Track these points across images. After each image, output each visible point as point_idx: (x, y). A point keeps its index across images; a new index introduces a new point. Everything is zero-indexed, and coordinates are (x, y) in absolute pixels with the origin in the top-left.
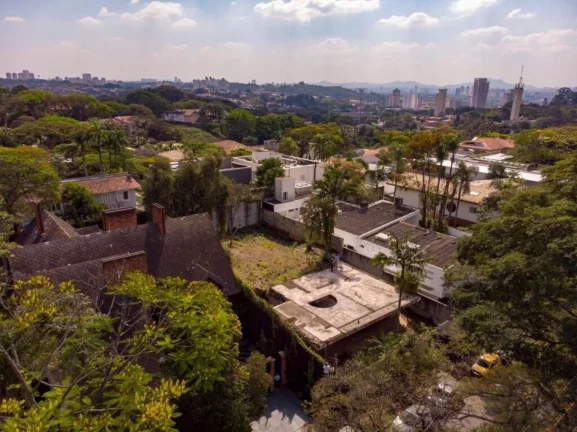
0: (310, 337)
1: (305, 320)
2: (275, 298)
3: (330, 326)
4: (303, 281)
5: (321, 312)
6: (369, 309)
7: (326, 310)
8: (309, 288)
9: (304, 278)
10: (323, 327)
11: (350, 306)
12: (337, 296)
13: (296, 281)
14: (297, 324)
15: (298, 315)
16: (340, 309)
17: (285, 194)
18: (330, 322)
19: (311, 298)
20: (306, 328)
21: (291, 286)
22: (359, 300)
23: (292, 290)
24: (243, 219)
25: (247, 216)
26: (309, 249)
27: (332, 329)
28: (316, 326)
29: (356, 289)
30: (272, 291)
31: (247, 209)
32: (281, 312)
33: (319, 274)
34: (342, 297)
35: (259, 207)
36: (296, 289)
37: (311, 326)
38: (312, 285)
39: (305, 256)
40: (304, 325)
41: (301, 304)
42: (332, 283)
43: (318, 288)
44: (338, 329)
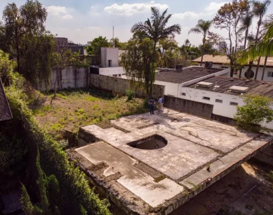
0: (129, 198)
1: (121, 167)
2: (84, 139)
3: (163, 177)
4: (122, 122)
5: (147, 156)
6: (217, 151)
7: (154, 153)
8: (128, 128)
9: (122, 120)
10: (151, 179)
11: (188, 147)
12: (167, 137)
13: (112, 122)
14: (106, 173)
15: (111, 160)
16: (174, 151)
17: (110, 61)
18: (162, 170)
19: (131, 138)
20: (121, 181)
21: (106, 125)
22: (197, 140)
23: (106, 130)
24: (72, 81)
25: (76, 79)
26: (130, 99)
27: (166, 182)
28: (139, 177)
29: (188, 129)
30: (81, 131)
31: (76, 73)
32: (86, 156)
33: (141, 116)
34: (173, 137)
35: (86, 72)
36: (112, 129)
37: (131, 176)
38: (132, 126)
39: (125, 104)
40: (118, 175)
41: (117, 145)
42: (156, 123)
43: (140, 128)
44: (178, 181)
